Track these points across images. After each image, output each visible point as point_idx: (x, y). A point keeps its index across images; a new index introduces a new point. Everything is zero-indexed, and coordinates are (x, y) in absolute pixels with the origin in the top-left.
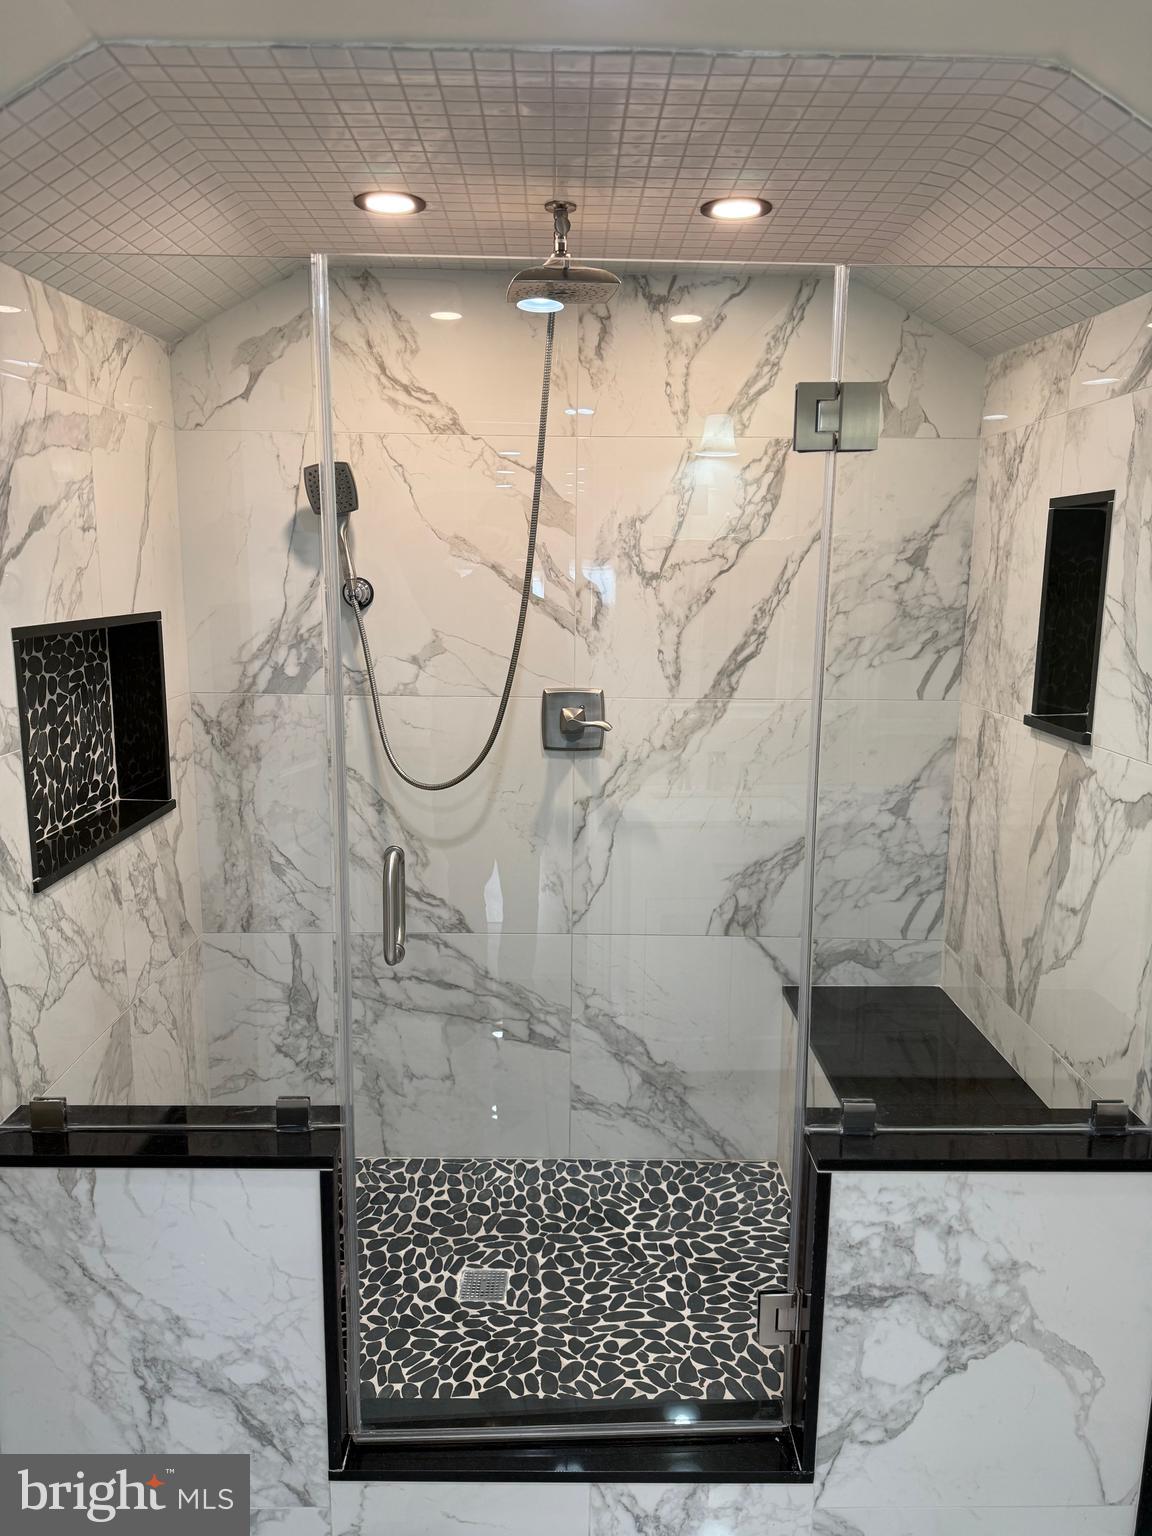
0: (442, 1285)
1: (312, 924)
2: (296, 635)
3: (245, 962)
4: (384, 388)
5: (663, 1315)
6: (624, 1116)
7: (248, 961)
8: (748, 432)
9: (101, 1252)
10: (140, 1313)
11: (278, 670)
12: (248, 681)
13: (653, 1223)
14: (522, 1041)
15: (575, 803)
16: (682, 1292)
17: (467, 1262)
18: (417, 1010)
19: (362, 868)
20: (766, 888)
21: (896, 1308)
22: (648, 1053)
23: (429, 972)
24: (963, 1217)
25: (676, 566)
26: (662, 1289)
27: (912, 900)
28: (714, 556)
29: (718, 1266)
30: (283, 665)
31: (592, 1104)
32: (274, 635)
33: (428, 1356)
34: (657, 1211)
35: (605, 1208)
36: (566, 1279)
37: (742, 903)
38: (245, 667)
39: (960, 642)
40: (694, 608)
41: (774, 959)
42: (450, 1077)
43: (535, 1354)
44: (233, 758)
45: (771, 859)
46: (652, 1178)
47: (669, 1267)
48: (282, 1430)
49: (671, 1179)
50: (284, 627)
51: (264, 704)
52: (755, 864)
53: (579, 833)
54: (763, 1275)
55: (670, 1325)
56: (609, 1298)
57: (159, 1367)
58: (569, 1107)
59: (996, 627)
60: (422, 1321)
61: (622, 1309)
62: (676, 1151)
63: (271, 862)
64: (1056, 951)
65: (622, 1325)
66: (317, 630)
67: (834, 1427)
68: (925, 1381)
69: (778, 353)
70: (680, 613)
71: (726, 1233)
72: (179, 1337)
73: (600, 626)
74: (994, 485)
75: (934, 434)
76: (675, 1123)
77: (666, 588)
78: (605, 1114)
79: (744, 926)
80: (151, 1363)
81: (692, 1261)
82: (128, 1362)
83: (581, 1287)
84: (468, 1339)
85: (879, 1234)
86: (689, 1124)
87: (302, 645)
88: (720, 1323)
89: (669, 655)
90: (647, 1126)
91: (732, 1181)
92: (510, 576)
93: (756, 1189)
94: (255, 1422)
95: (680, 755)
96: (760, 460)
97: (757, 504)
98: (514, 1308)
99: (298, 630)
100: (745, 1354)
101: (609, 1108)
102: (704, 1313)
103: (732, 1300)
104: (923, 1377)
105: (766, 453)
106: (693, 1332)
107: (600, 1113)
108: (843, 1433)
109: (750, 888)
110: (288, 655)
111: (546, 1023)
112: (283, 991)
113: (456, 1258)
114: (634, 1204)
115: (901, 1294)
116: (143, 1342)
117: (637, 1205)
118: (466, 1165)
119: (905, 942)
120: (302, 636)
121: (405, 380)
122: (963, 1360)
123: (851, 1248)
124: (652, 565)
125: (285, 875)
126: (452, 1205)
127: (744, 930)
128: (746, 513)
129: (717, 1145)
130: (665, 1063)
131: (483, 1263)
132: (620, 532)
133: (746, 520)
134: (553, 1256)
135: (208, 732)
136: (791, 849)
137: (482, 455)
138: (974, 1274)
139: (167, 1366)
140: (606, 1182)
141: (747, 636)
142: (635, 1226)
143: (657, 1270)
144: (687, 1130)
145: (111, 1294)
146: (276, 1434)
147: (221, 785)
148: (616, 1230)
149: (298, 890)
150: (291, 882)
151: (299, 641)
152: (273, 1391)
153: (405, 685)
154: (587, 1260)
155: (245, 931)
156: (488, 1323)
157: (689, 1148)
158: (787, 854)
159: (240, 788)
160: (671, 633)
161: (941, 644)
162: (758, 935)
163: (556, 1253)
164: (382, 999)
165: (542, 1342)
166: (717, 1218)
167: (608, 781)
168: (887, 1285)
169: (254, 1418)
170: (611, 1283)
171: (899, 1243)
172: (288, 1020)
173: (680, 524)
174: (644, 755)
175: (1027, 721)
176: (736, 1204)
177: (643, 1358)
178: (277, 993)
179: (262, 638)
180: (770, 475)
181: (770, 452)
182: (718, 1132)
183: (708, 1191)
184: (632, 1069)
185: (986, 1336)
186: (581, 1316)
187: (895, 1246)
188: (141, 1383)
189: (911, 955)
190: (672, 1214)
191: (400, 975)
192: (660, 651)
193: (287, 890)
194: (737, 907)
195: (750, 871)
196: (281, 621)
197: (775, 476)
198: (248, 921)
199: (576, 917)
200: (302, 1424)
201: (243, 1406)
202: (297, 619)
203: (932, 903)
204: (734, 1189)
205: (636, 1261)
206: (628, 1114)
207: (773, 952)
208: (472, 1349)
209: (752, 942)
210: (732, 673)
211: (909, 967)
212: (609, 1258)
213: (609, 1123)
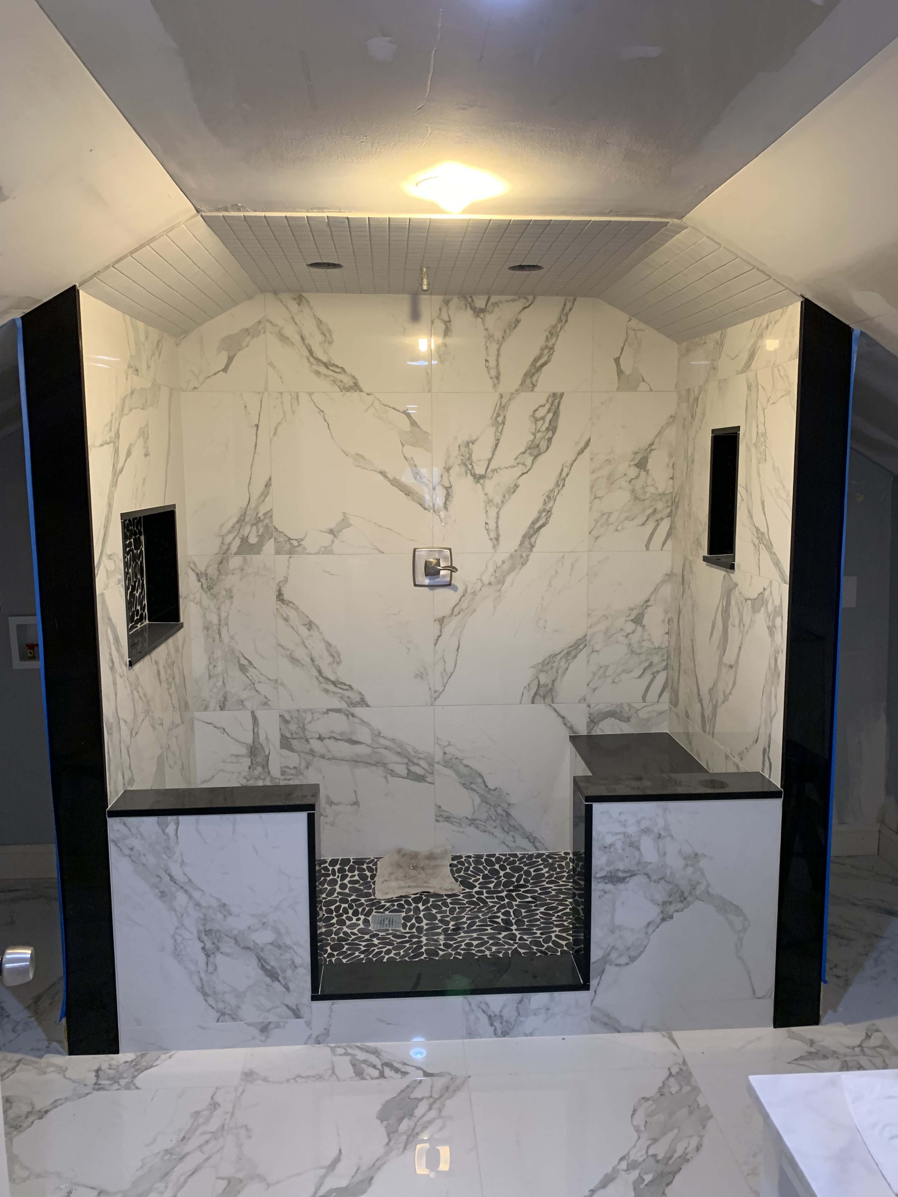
0: (360, 922)
1: (265, 704)
2: (256, 517)
3: (222, 730)
4: (312, 364)
5: (500, 930)
6: (470, 825)
7: (224, 730)
8: (536, 389)
9: (181, 867)
10: (203, 903)
11: (244, 540)
12: (225, 547)
13: (492, 885)
14: (404, 778)
15: (435, 621)
16: (511, 918)
17: (375, 911)
18: (334, 759)
19: (298, 666)
20: (557, 672)
21: (632, 883)
22: (484, 782)
23: (342, 734)
24: (666, 828)
25: (495, 470)
26: (498, 917)
27: (648, 677)
28: (518, 464)
29: (533, 905)
30: (247, 537)
31: (449, 818)
32: (242, 518)
33: (357, 954)
34: (493, 880)
35: (459, 879)
36: (438, 916)
37: (542, 683)
38: (223, 538)
39: (670, 515)
40: (507, 496)
41: (563, 718)
42: (356, 803)
43: (423, 950)
44: (215, 597)
45: (560, 653)
46: (489, 862)
47: (503, 907)
48: (284, 971)
49: (502, 863)
50: (248, 512)
51: (235, 562)
52: (550, 656)
53: (437, 640)
54: (560, 908)
55: (504, 934)
56: (465, 923)
57: (213, 935)
58: (434, 820)
59: (688, 504)
60: (351, 939)
61: (474, 927)
62: (504, 847)
63: (240, 664)
64: (724, 693)
65: (475, 935)
66: (270, 514)
67: (600, 957)
68: (650, 926)
69: (553, 341)
70: (498, 499)
71: (537, 889)
72: (225, 916)
73: (449, 508)
74: (684, 420)
75: (649, 389)
76: (503, 829)
77: (489, 484)
78: (457, 824)
79: (544, 697)
80: (208, 932)
81: (517, 903)
82: (195, 931)
83: (448, 919)
84: (381, 946)
85: (620, 839)
86: (512, 829)
87: (260, 525)
88: (535, 931)
89: (492, 525)
90: (485, 831)
91: (541, 862)
92: (391, 478)
93: (556, 866)
94: (268, 967)
95: (501, 588)
96: (544, 406)
97: (543, 432)
98: (407, 930)
99: (257, 514)
100: (550, 944)
101: (460, 820)
102: (525, 927)
103: (542, 920)
104: (649, 924)
105: (547, 401)
106: (518, 936)
107: (455, 823)
108: (605, 960)
109: (546, 673)
110: (251, 530)
111: (418, 765)
112: (247, 749)
113: (367, 909)
114: (478, 877)
115: (634, 875)
116: (204, 919)
117: (481, 877)
118: (368, 861)
119: (645, 704)
120: (259, 518)
121: (325, 360)
122: (670, 913)
123: (605, 848)
124: (480, 470)
125: (248, 672)
126: (361, 882)
127: (544, 699)
128: (537, 438)
129: (530, 842)
130: (496, 789)
131: (385, 910)
132: (459, 450)
133: (537, 442)
134: (429, 905)
135: (199, 581)
136: (571, 646)
137: (373, 404)
138: (674, 862)
139: (218, 934)
140: (459, 866)
141: (540, 512)
142: (479, 888)
143: (495, 909)
144: (510, 833)
145: (186, 891)
146: (280, 973)
147: (207, 614)
148: (467, 890)
149: (257, 681)
150: (252, 676)
151: (258, 521)
152: (279, 947)
153: (325, 547)
154: (451, 906)
155: (222, 710)
156: (392, 938)
157: (511, 844)
158: (570, 649)
159: (219, 616)
160: (493, 512)
161: (658, 516)
162: (553, 703)
163: (431, 903)
164: (312, 753)
165: (426, 945)
166: (531, 881)
167: (455, 607)
168: (626, 869)
169: (268, 964)
170: (467, 916)
171: (631, 844)
172: (250, 768)
173: (497, 445)
174: (478, 589)
175: (705, 559)
176: (543, 874)
177: (489, 949)
178: (244, 751)
179: (235, 519)
180: (550, 415)
181: (550, 401)
182: (531, 833)
183: (525, 868)
184: (474, 793)
185: (683, 898)
186: (449, 932)
187: (630, 846)
188: (202, 945)
189: (649, 712)
190: (503, 881)
191: (323, 736)
192: (486, 523)
193: (249, 682)
194: (539, 685)
195: (546, 662)
196: (246, 509)
197: (554, 415)
198: (224, 703)
199: (437, 695)
200: (296, 967)
201: (262, 958)
202: (257, 507)
203: (661, 678)
204: (542, 867)
205: (482, 905)
206: (472, 823)
207: (563, 713)
208: (384, 950)
209: (549, 707)
210: (532, 536)
211: (648, 720)
212: (464, 904)
213: (461, 830)
